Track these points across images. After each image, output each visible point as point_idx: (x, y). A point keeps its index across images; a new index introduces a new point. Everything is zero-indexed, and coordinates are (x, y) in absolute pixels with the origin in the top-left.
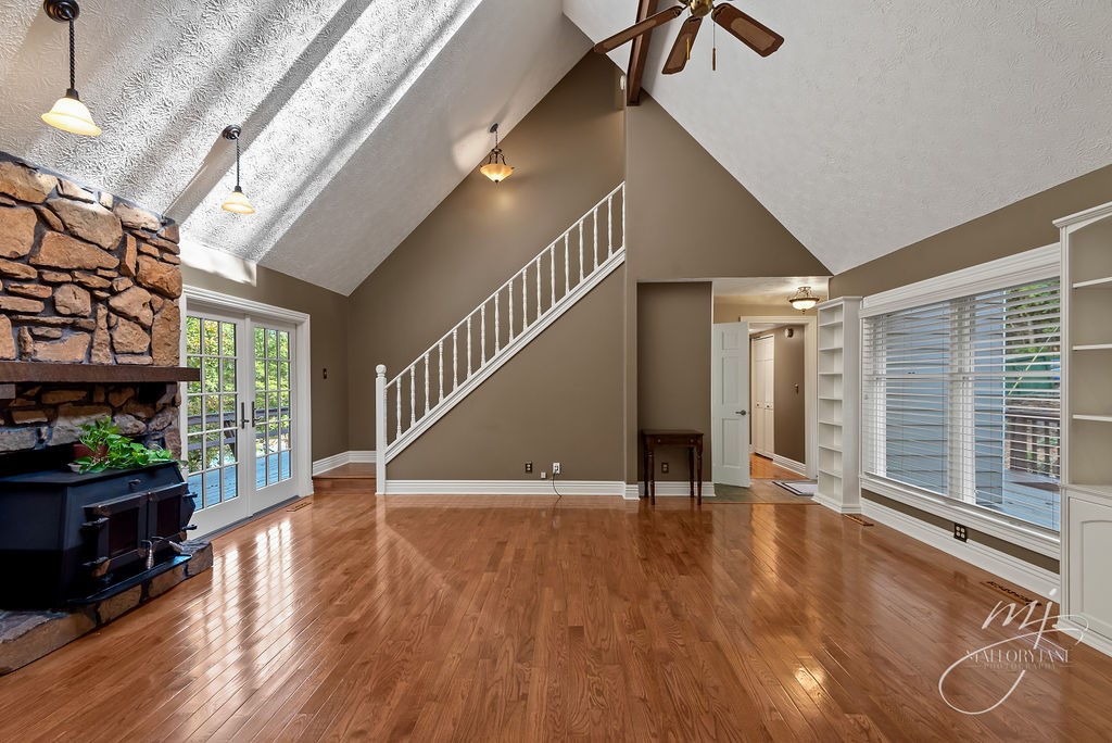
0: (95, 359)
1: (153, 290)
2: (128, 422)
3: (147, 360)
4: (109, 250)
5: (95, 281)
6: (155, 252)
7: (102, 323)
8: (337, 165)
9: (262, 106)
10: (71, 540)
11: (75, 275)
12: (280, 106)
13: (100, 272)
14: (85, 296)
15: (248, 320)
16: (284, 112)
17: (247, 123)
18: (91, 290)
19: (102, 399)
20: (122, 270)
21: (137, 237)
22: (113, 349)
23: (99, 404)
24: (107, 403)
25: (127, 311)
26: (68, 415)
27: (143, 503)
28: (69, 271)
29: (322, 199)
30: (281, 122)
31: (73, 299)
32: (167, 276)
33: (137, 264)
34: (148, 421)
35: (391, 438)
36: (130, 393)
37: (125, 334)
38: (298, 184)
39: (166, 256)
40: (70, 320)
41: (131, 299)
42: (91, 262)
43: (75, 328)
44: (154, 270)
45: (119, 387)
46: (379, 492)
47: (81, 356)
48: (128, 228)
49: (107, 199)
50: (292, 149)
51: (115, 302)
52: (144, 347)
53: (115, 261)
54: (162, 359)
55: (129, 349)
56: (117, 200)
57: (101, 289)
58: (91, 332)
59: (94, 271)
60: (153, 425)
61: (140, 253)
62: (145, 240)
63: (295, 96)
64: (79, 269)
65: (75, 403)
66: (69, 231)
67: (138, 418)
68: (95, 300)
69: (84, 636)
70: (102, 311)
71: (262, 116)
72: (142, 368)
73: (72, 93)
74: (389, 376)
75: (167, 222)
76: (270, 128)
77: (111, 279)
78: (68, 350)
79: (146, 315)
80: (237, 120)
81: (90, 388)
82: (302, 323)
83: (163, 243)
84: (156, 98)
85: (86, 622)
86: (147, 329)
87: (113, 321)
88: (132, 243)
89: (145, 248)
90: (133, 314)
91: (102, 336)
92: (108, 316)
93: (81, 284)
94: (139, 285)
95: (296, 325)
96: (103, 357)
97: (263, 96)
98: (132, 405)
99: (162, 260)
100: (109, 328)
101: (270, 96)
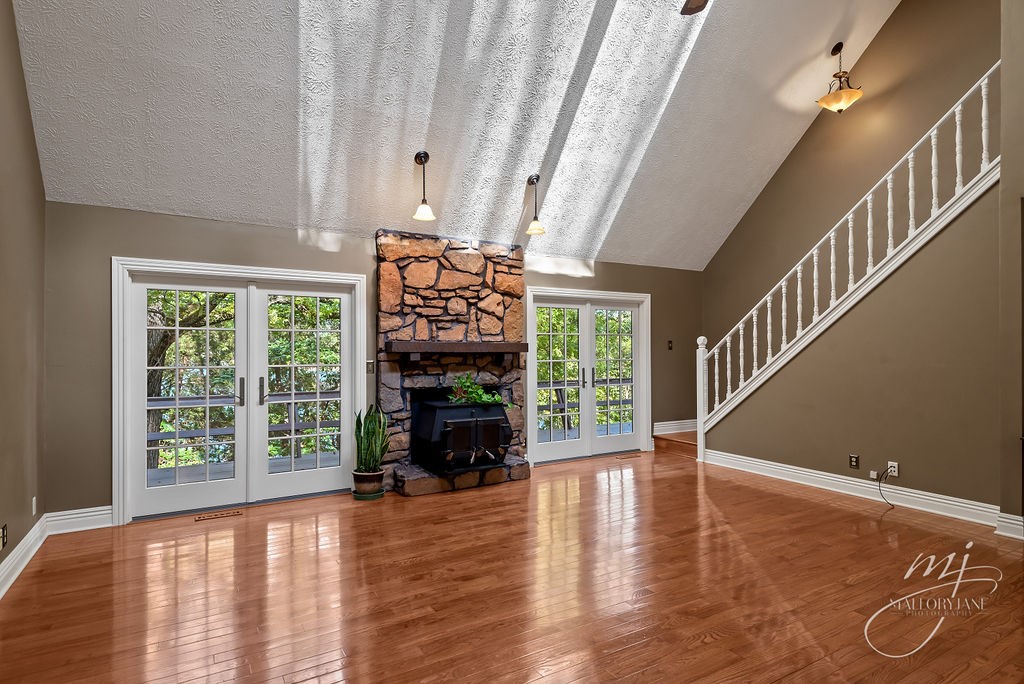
0: (469, 339)
1: (504, 294)
2: (487, 377)
3: (500, 338)
4: (477, 274)
5: (468, 294)
6: (506, 269)
7: (473, 317)
8: (633, 168)
9: (548, 154)
10: (436, 438)
11: (457, 291)
12: (561, 148)
13: (471, 288)
14: (463, 303)
15: (588, 305)
16: (565, 151)
17: (542, 169)
18: (467, 299)
19: (472, 362)
20: (484, 285)
21: (494, 262)
22: (480, 333)
23: (470, 365)
24: (475, 364)
25: (487, 309)
26: (453, 370)
27: (473, 425)
28: (454, 290)
29: (629, 199)
30: (567, 159)
31: (457, 306)
32: (512, 284)
33: (494, 278)
34: (500, 377)
35: (711, 408)
36: (489, 359)
37: (487, 323)
38: (603, 194)
39: (513, 271)
40: (455, 318)
41: (491, 302)
42: (465, 284)
43: (459, 322)
44: (505, 281)
45: (482, 355)
46: (699, 460)
47: (461, 337)
48: (487, 258)
49: (476, 244)
50: (584, 172)
51: (481, 305)
52: (498, 331)
53: (481, 280)
54: (511, 337)
55: (488, 332)
56: (483, 243)
57: (473, 298)
58: (467, 323)
59: (467, 288)
60: (504, 379)
61: (496, 272)
62: (499, 263)
63: (570, 135)
64: (459, 288)
65: (457, 364)
66: (454, 268)
67: (493, 374)
68: (470, 305)
69: (444, 492)
70: (473, 311)
71: (551, 160)
72: (498, 344)
73: (424, 201)
74: (709, 347)
75: (516, 248)
76: (560, 166)
77: (478, 291)
78: (455, 335)
79: (499, 310)
80: (535, 171)
81: (465, 356)
82: (642, 302)
83: (510, 262)
84: (481, 179)
85: (446, 484)
86: (500, 319)
87: (479, 317)
88: (490, 266)
89: (499, 268)
90: (491, 311)
91: (473, 325)
92: (476, 313)
93: (461, 297)
94: (496, 292)
95: (638, 304)
96: (474, 337)
97: (545, 148)
98: (490, 367)
99: (511, 273)
100: (478, 320)
101: (551, 146)
